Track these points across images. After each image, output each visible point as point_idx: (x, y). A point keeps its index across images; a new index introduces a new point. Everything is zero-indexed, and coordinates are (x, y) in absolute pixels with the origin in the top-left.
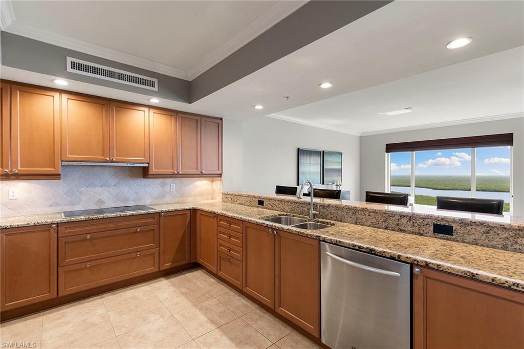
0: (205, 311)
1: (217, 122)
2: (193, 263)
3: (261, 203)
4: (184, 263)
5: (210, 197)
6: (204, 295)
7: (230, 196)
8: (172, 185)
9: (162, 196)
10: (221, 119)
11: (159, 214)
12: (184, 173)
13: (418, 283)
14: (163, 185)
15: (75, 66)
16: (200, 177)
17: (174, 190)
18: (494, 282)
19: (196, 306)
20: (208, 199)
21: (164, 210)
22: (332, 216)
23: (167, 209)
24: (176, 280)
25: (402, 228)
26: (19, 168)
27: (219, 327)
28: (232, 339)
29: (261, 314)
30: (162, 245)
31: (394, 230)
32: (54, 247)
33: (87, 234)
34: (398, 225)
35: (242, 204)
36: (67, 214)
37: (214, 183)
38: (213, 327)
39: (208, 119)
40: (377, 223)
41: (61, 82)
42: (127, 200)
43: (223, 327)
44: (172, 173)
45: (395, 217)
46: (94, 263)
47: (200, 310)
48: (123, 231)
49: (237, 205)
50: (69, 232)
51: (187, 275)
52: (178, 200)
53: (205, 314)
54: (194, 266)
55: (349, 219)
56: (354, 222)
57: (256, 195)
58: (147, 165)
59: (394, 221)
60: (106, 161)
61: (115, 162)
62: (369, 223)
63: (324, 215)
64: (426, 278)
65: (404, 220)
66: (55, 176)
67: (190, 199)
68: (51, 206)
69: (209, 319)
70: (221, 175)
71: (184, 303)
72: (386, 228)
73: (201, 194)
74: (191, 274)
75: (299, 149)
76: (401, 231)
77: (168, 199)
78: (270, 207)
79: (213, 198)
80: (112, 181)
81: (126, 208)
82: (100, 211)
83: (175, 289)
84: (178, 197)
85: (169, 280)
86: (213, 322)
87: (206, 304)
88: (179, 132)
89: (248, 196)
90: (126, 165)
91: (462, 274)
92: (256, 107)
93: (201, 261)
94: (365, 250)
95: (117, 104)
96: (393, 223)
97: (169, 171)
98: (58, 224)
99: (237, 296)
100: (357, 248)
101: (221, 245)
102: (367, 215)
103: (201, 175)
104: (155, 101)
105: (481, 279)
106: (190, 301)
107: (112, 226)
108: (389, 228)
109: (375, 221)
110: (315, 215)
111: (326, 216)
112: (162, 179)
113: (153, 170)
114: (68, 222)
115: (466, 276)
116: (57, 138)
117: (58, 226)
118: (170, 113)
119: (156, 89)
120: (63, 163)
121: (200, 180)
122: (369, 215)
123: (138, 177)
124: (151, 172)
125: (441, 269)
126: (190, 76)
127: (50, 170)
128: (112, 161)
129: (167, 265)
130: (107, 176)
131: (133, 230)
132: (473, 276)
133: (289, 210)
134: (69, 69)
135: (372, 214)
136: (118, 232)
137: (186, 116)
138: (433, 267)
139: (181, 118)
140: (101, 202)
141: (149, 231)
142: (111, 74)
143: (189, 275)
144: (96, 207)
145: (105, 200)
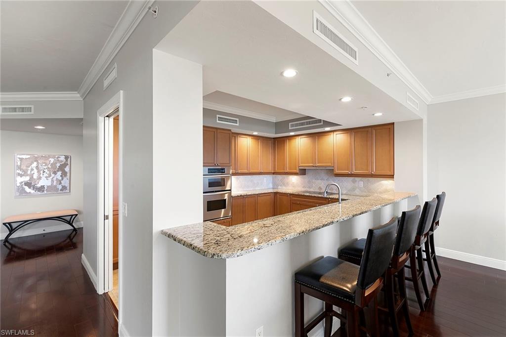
8: (360, 182)
9: (354, 189)
10: (393, 124)
12: (355, 173)
14: (354, 182)
17: (362, 186)
26: (288, 170)
44: (347, 173)
50: (294, 199)
52: (365, 194)
58: (333, 168)
68: (303, 187)
70: (393, 175)
73: (386, 191)
77: (357, 192)
80: (325, 177)
88: (353, 143)
95: (318, 135)
97: (345, 172)
103: (373, 176)
104: (327, 129)
107: (307, 200)
113: (336, 171)
117: (290, 195)
119: (322, 123)
120: (300, 168)
121: (387, 180)
124: (334, 173)
128: (316, 166)
130: (323, 175)
134: (290, 128)
139: (355, 132)
140: (320, 188)
144: (319, 191)
145: (322, 187)
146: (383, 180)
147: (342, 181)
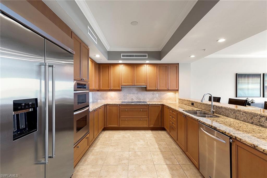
0: (159, 145)
1: (176, 66)
2: (162, 127)
3: (193, 104)
4: (158, 126)
5: (174, 100)
6: (162, 140)
7: (181, 100)
8: (157, 94)
9: (153, 98)
10: (178, 64)
11: (149, 105)
12: (160, 89)
13: (233, 147)
14: (153, 94)
15: (123, 56)
16: (168, 91)
17: (158, 96)
18: (264, 152)
19: (157, 142)
20: (173, 101)
21: (150, 104)
22: (223, 113)
23: (152, 104)
24: (154, 132)
25: (262, 124)
26: (112, 88)
27: (161, 151)
28: (163, 157)
29: (182, 153)
30: (150, 117)
31: (257, 125)
32: (118, 112)
33: (127, 109)
34: (259, 122)
35: (185, 104)
36: (123, 102)
37: (176, 94)
38: (159, 150)
39: (171, 65)
40: (247, 119)
41: (120, 62)
42: (140, 99)
43: (163, 152)
44: (155, 89)
45: (258, 117)
46: (128, 119)
47: (157, 144)
48: (136, 110)
49: (184, 105)
50: (122, 108)
51: (159, 132)
52: (159, 100)
53: (158, 146)
54: (163, 129)
55: (232, 116)
56: (234, 118)
57: (191, 100)
58: (146, 86)
59: (257, 119)
60: (133, 85)
61: (135, 85)
62: (242, 119)
63: (219, 112)
64: (238, 146)
65: (263, 119)
66: (120, 90)
67: (164, 101)
68: (120, 99)
69: (159, 148)
70: (178, 90)
71: (153, 140)
72: (252, 123)
73: (170, 99)
74: (161, 132)
75: (237, 74)
76: (261, 126)
77: (155, 100)
78: (196, 106)
79: (175, 101)
80: (136, 92)
81: (140, 102)
82: (132, 102)
83: (152, 135)
84: (159, 99)
85: (152, 132)
86: (160, 149)
87: (161, 143)
88: (158, 72)
89: (188, 101)
90: (139, 86)
91: (250, 145)
92: (191, 57)
93: (165, 127)
94: (213, 128)
95: (136, 65)
96: (256, 120)
97: (154, 88)
98: (119, 105)
99: (175, 144)
100: (210, 126)
101: (170, 121)
102: (241, 114)
103: (168, 90)
104: (147, 62)
105: (258, 149)
106: (156, 140)
107: (133, 107)
108: (254, 123)
109: (246, 118)
110: (213, 112)
111: (220, 113)
112: (153, 92)
113: (148, 88)
114: (122, 105)
115: (252, 146)
116: (120, 79)
117: (119, 106)
118: (154, 65)
119: (147, 57)
120: (122, 86)
121: (169, 92)
122: (243, 114)
123: (144, 91)
124: (147, 89)
125: (241, 141)
126: (159, 49)
127: (118, 88)
128: (134, 85)
129: (152, 126)
130: (134, 91)
131: (140, 110)
132: (255, 147)
133: (204, 109)
134: (122, 57)
135: (244, 114)
136: (135, 110)
137: (161, 65)
138: (238, 139)
139: (159, 66)
140: (132, 99)
141: (145, 111)
142: (133, 56)
143: (160, 132)
144: (131, 101)
145: (134, 99)
146: (168, 93)
147: (147, 94)
